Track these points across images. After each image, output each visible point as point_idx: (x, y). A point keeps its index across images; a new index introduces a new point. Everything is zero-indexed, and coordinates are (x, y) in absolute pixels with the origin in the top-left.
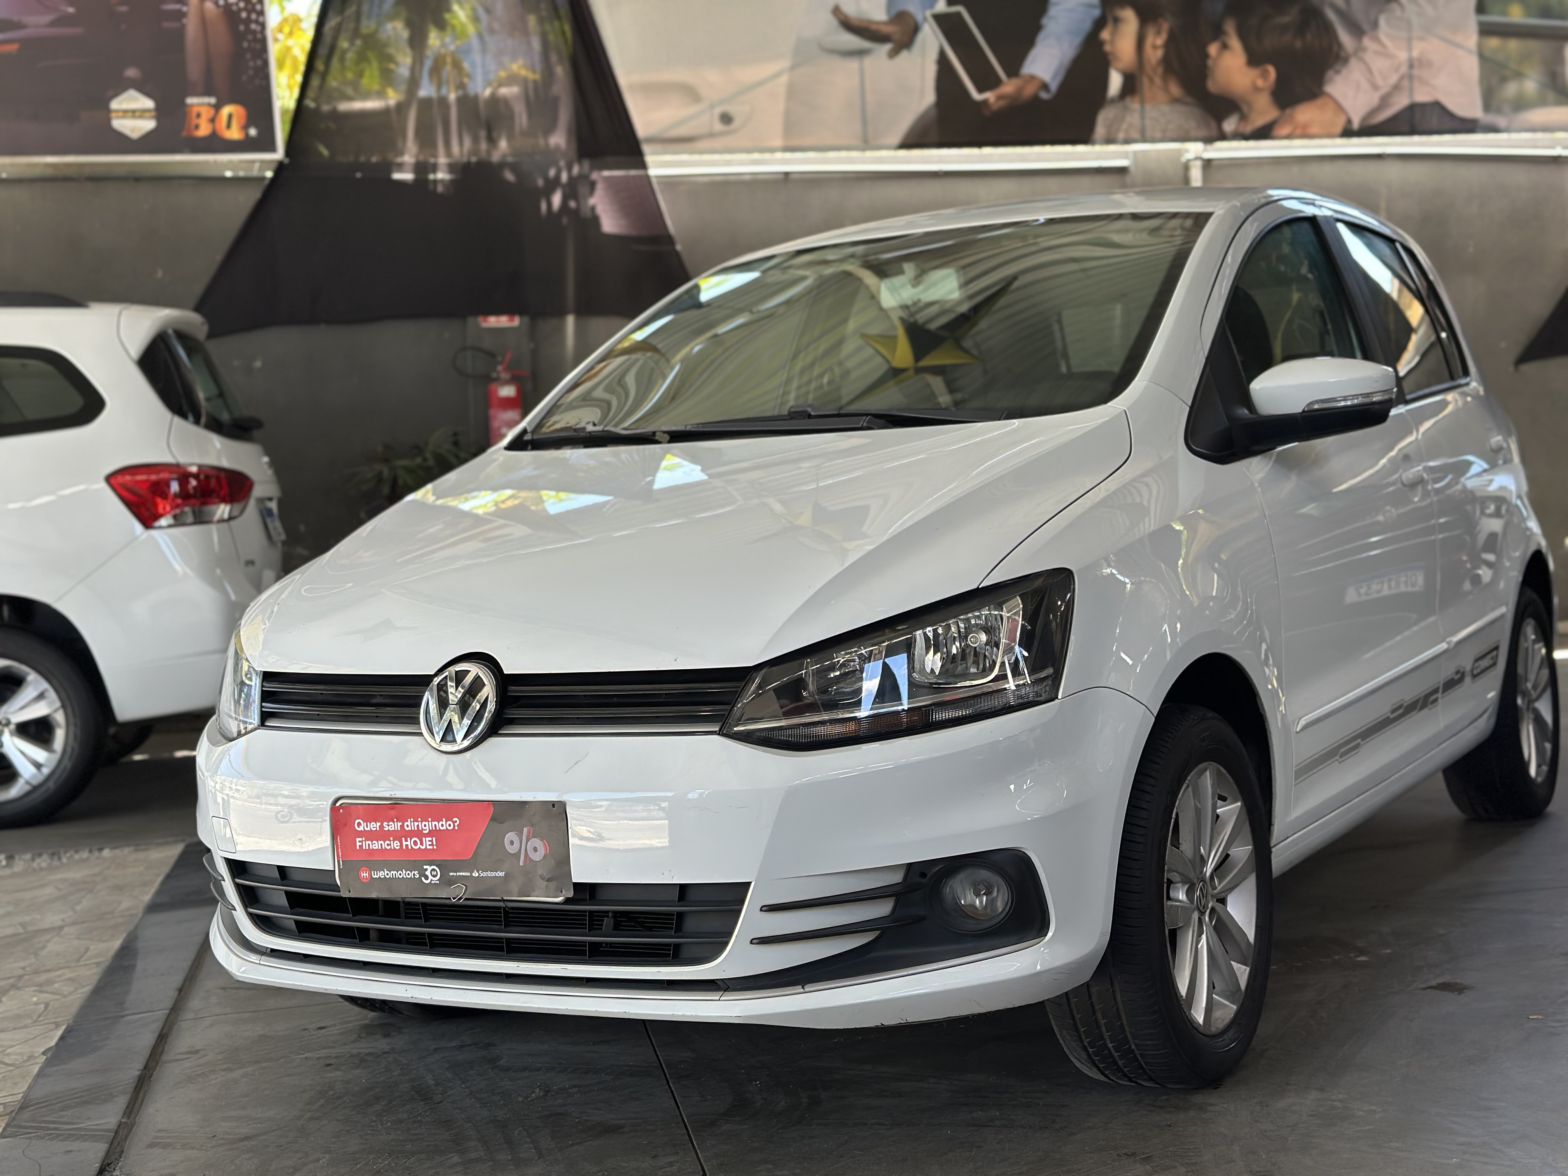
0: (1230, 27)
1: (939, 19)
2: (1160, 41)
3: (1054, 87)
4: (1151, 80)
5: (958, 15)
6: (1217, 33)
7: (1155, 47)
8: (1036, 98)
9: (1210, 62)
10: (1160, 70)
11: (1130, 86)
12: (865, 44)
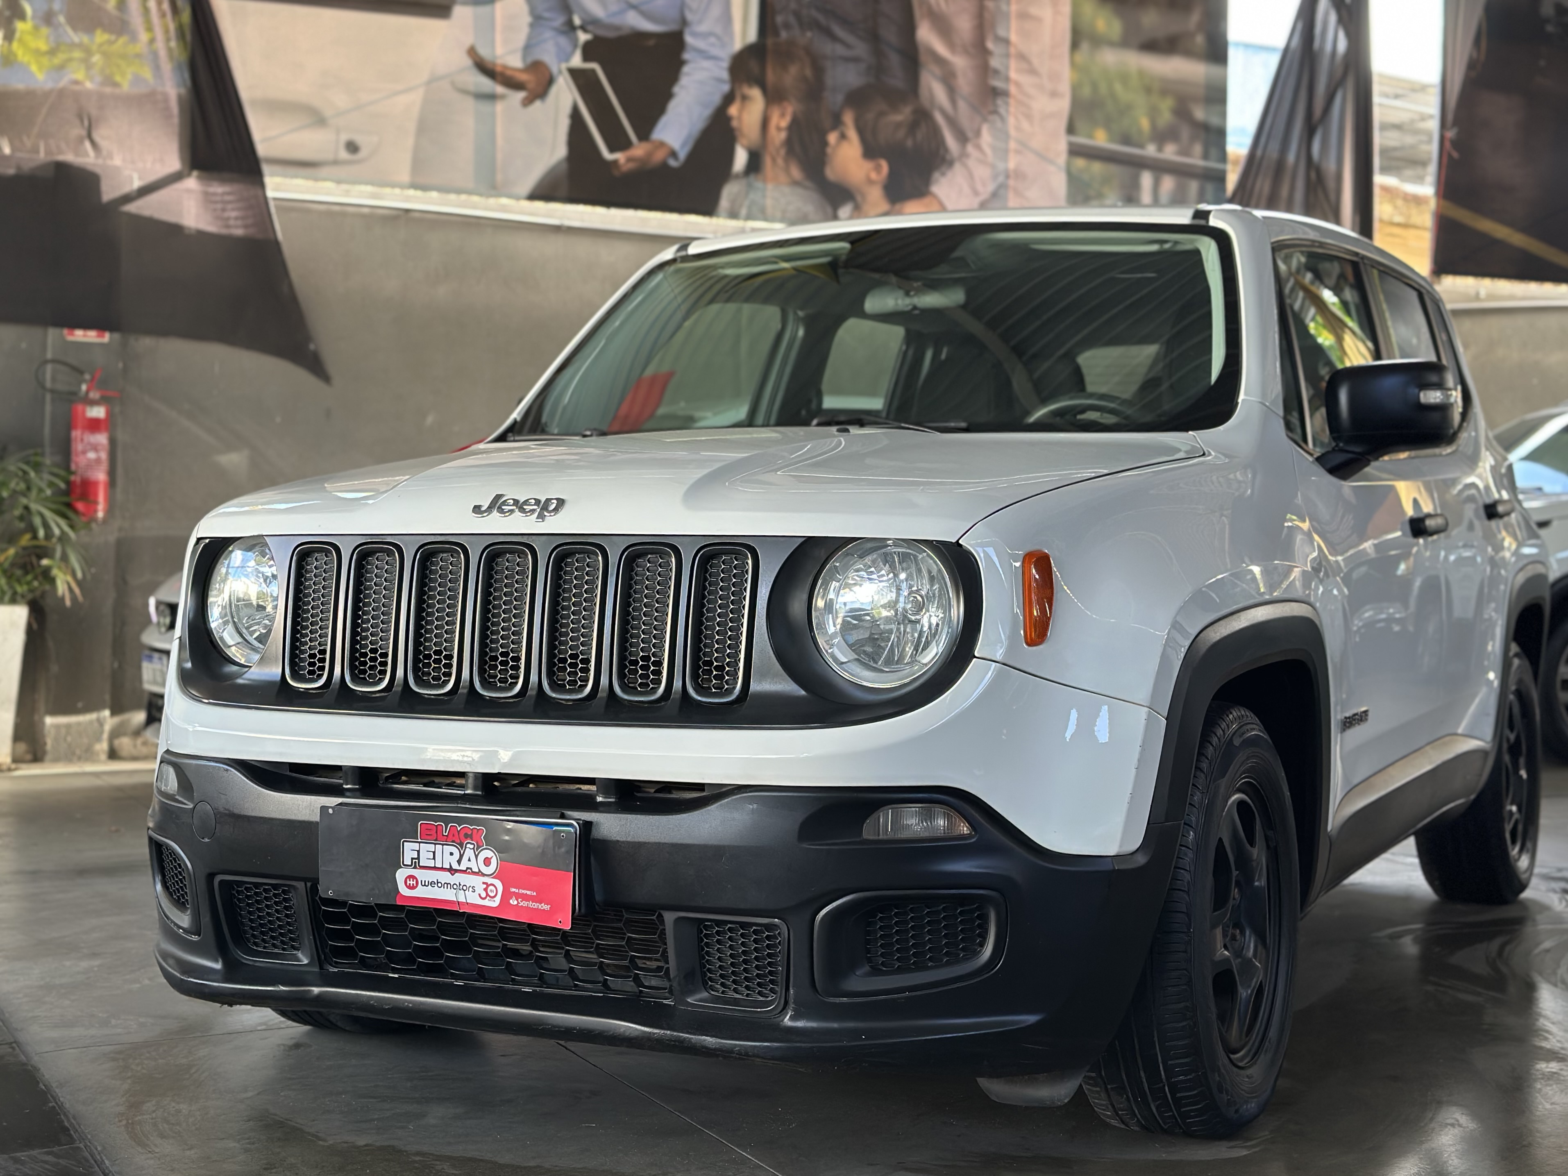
0: (848, 118)
1: (575, 73)
2: (784, 123)
3: (682, 155)
4: (774, 160)
5: (593, 71)
6: (837, 122)
7: (779, 129)
8: (664, 165)
9: (829, 150)
10: (783, 152)
11: (754, 165)
12: (500, 89)
